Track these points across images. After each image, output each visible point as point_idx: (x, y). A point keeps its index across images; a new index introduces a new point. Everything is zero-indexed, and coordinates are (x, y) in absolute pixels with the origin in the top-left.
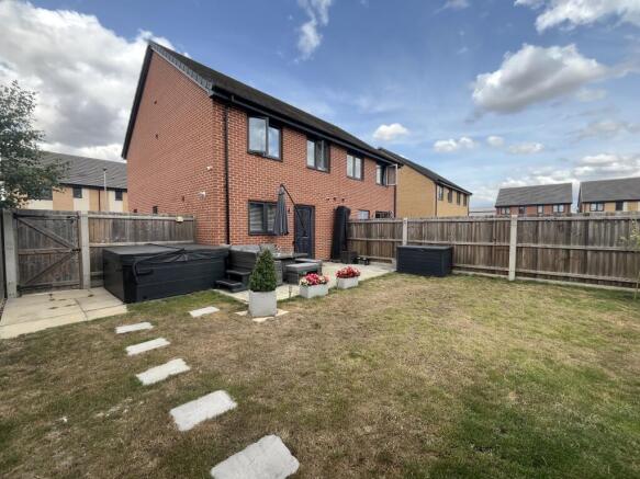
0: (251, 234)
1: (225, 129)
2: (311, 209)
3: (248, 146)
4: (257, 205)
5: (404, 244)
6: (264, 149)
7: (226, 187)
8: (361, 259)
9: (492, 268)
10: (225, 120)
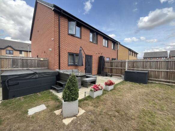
0: (69, 65)
1: (59, 24)
2: (91, 56)
3: (68, 32)
4: (71, 54)
5: (126, 70)
6: (74, 34)
7: (59, 47)
8: (109, 75)
9: (168, 81)
10: (59, 20)
